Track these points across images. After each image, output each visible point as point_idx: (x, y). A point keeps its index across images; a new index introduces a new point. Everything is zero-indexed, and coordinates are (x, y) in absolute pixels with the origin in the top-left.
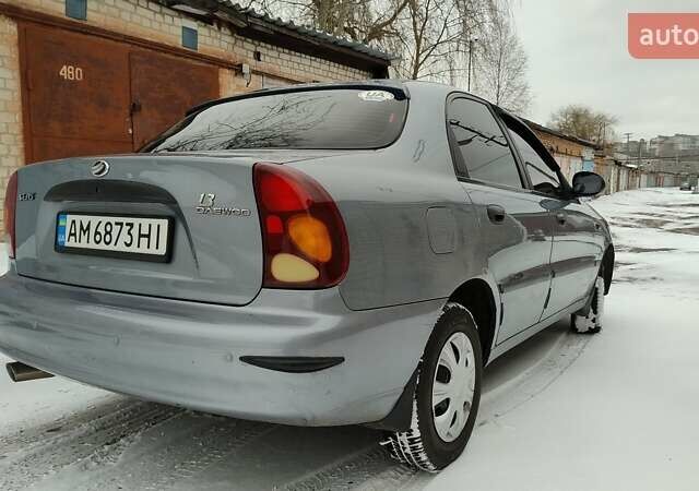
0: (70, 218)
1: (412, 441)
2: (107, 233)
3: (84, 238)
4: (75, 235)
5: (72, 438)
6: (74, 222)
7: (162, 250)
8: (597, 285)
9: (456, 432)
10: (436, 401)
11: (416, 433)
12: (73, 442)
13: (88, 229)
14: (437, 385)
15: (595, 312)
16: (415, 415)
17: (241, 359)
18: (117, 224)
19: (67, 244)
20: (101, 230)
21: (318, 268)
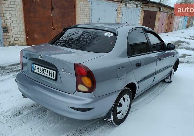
0: (35, 65)
1: (111, 120)
2: (42, 71)
3: (38, 71)
4: (36, 69)
5: (37, 109)
6: (35, 66)
7: (54, 78)
8: (172, 71)
9: (123, 117)
10: (118, 112)
11: (112, 119)
12: (37, 110)
13: (39, 69)
14: (118, 108)
15: (170, 78)
16: (112, 115)
17: (70, 108)
18: (45, 69)
19: (34, 71)
20: (41, 70)
21: (88, 88)
